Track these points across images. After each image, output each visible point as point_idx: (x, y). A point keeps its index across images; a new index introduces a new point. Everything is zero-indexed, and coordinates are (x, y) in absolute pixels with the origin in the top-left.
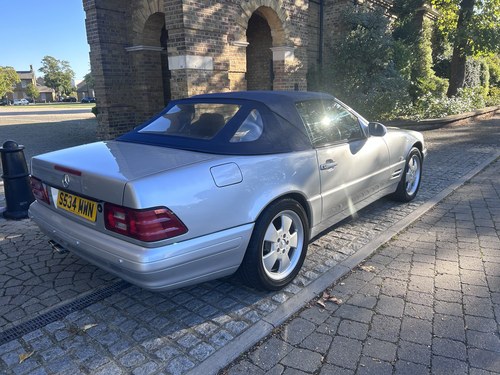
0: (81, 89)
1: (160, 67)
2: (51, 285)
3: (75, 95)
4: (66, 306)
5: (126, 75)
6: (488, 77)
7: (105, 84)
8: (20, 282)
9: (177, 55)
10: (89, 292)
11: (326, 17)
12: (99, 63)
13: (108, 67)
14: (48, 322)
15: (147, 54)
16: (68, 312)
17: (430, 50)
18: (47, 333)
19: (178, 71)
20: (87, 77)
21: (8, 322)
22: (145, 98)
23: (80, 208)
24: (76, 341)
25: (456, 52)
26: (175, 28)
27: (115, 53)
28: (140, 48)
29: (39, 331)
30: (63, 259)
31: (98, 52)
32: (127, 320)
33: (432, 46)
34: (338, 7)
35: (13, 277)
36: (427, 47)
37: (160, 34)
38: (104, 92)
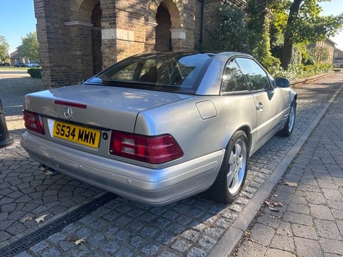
0: (14, 57)
1: (91, 38)
2: (40, 202)
3: (9, 61)
4: (60, 220)
5: (65, 43)
6: (301, 59)
7: (49, 49)
8: (12, 200)
9: (109, 28)
10: (76, 207)
11: (205, 11)
12: (44, 33)
13: (51, 36)
14: (49, 233)
15: (81, 28)
16: (64, 225)
17: (268, 39)
18: (52, 244)
19: (110, 41)
20: (19, 49)
21: (13, 235)
22: (79, 60)
23: (80, 136)
24: (82, 250)
25: (286, 40)
26: (108, 8)
27: (57, 26)
28: (76, 23)
29: (44, 242)
30: (44, 180)
31: (44, 24)
32: (120, 230)
33: (270, 36)
34: (213, 4)
35: (5, 196)
36: (267, 36)
37: (91, 14)
38: (47, 55)
